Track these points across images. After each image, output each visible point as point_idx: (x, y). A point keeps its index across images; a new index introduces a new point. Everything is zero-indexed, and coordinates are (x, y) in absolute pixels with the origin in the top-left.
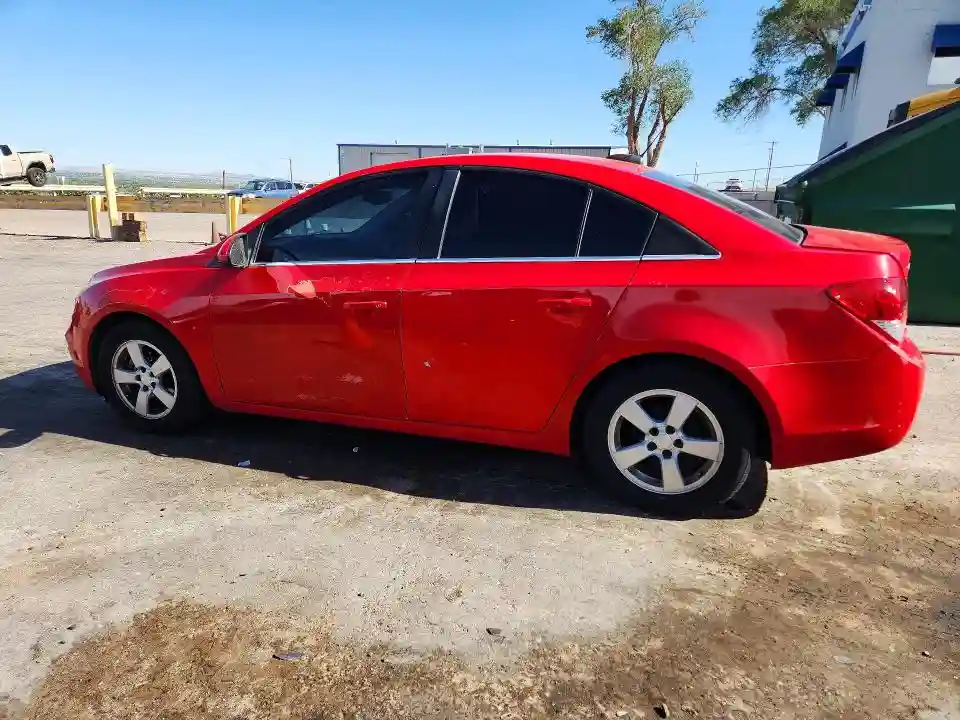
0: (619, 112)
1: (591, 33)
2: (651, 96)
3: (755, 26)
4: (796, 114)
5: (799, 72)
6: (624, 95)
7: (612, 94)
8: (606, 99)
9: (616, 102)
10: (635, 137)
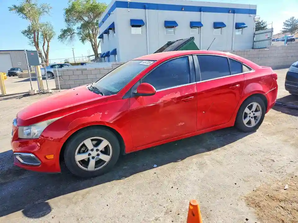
0: (30, 38)
1: (11, 9)
2: (40, 33)
3: (64, 13)
4: (81, 40)
5: (81, 28)
6: (30, 32)
7: (26, 31)
8: (24, 33)
9: (28, 34)
10: (38, 47)
